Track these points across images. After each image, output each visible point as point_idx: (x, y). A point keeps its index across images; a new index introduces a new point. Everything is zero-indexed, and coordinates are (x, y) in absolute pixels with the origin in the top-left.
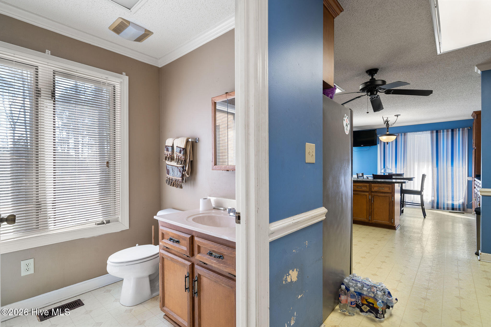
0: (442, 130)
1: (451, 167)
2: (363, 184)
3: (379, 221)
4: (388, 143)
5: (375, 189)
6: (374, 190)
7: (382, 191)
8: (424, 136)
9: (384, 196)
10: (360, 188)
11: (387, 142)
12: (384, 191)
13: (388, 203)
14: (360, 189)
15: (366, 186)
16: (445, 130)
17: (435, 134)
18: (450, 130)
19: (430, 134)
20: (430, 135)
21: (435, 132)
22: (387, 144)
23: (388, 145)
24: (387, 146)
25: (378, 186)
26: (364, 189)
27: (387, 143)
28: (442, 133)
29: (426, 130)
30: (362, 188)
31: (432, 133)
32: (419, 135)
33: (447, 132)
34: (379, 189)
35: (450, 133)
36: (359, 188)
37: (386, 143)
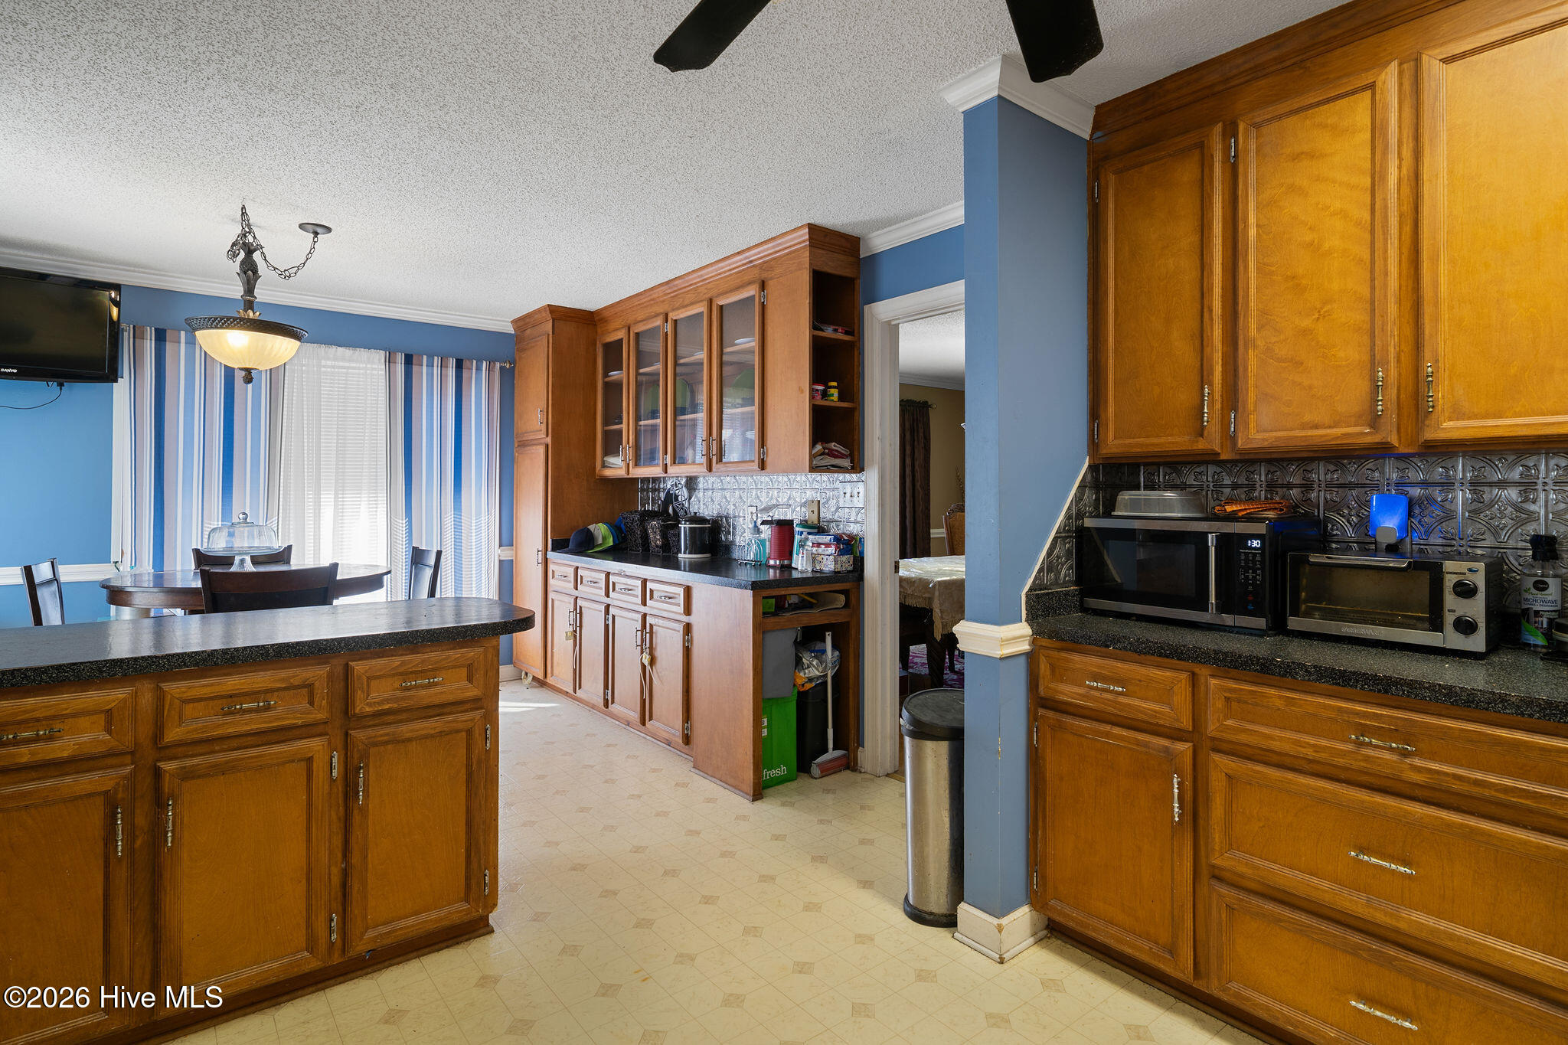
0: (425, 357)
1: (453, 512)
2: (283, 674)
3: (404, 923)
4: (249, 376)
5: (375, 696)
6: (370, 705)
7: (426, 702)
8: (359, 368)
9: (441, 734)
10: (257, 710)
11: (248, 371)
12: (437, 701)
13: (464, 771)
14: (256, 723)
15: (309, 687)
16: (436, 358)
17: (400, 368)
18: (452, 362)
19: (383, 367)
20: (381, 369)
21: (400, 358)
22: (248, 379)
23: (250, 386)
24: (245, 393)
25: (401, 670)
26: (288, 711)
27: (243, 373)
28: (424, 368)
29: (368, 346)
30: (268, 708)
31: (390, 361)
32: (341, 364)
33: (441, 367)
34: (407, 689)
35: (451, 373)
36: (250, 711)
37: (239, 376)
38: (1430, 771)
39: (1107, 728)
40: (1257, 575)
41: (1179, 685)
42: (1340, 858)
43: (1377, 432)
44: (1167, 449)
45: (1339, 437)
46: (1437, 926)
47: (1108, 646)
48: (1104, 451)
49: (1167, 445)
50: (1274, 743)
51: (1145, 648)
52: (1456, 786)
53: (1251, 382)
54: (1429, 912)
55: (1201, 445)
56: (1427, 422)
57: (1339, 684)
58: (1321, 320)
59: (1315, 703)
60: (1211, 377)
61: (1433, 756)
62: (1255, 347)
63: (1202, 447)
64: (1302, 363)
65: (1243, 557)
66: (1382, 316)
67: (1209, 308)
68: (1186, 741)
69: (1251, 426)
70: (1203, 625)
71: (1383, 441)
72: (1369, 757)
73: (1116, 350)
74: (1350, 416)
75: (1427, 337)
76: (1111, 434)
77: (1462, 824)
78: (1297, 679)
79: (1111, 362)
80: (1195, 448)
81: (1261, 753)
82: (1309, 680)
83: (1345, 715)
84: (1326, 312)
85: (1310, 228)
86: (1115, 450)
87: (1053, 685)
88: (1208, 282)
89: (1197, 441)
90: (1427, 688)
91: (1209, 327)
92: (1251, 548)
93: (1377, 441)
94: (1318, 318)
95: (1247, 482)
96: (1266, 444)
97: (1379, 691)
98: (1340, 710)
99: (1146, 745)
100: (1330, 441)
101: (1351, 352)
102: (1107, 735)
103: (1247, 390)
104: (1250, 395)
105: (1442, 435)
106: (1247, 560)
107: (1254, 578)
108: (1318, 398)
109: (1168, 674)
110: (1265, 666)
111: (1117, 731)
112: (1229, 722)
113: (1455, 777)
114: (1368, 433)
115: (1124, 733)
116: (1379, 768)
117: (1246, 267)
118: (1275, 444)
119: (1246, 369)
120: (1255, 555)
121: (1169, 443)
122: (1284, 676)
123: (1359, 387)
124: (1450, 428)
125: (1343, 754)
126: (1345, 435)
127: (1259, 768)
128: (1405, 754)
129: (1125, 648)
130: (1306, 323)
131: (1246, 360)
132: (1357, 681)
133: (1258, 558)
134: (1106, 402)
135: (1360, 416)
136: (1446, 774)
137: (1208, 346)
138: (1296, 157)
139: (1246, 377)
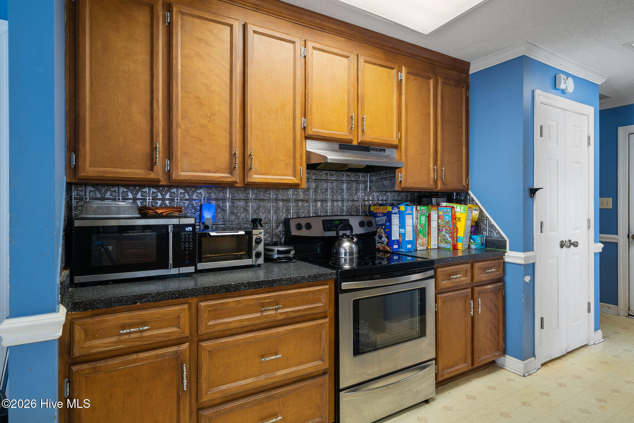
38: (285, 312)
39: (135, 356)
40: (191, 245)
41: (183, 313)
42: (255, 365)
43: (233, 177)
44: (131, 177)
45: (219, 178)
46: (286, 372)
47: (137, 303)
48: (83, 174)
49: (131, 174)
50: (232, 325)
51: (162, 297)
52: (293, 315)
53: (179, 145)
54: (283, 368)
55: (152, 176)
56: (249, 174)
57: (256, 288)
58: (210, 122)
59: (248, 300)
60: (158, 138)
61: (284, 307)
62: (181, 128)
63: (153, 177)
64: (202, 141)
65: (183, 237)
66: (235, 127)
67: (157, 99)
68: (184, 343)
69: (179, 168)
70: (155, 277)
71: (235, 181)
72: (267, 315)
73: (91, 107)
74: (222, 169)
75: (249, 140)
76: (88, 163)
77: (294, 328)
78: (240, 291)
79: (88, 114)
80: (149, 177)
81: (222, 332)
82: (246, 290)
83: (259, 301)
84: (212, 119)
85: (206, 77)
86: (91, 174)
87: (87, 344)
88: (156, 85)
89: (150, 174)
90: (284, 280)
91: (156, 110)
92: (187, 231)
93: (233, 180)
94: (209, 121)
95: (142, 197)
96: (187, 178)
97: (270, 286)
98: (257, 299)
99: (163, 355)
100: (215, 179)
101: (223, 140)
102: (135, 361)
103: (177, 149)
104: (179, 151)
105: (253, 180)
106: (185, 238)
107: (189, 247)
108: (209, 158)
109: (177, 308)
110: (227, 289)
111: (142, 355)
112: (210, 323)
113: (293, 311)
114: (229, 177)
115: (147, 354)
116: (270, 319)
117: (177, 85)
118: (192, 178)
119: (177, 138)
120: (189, 235)
121: (132, 173)
122: (236, 291)
123: (224, 157)
124: (255, 177)
125: (258, 318)
126: (221, 177)
127: (224, 340)
128: (276, 309)
129: (149, 301)
130: (204, 122)
131: (177, 133)
132: (263, 285)
133: (191, 236)
134: (84, 141)
135: (226, 169)
136: (290, 312)
137: (156, 121)
138: (200, 40)
139: (177, 143)
